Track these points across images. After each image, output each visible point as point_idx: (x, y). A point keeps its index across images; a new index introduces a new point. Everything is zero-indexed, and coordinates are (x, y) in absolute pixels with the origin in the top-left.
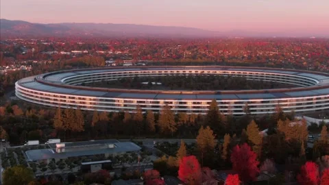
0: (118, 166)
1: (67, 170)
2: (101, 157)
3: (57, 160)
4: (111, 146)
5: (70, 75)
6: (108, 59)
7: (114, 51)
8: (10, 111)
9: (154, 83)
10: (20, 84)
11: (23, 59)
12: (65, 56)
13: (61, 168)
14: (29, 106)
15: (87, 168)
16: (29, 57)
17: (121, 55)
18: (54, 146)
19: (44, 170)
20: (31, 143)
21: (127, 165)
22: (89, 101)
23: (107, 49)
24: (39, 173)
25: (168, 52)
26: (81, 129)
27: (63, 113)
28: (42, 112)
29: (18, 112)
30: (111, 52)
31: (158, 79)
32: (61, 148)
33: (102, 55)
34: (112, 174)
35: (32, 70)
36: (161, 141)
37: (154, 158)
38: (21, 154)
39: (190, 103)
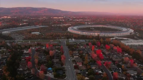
2: (79, 42)
3: (73, 42)
5: (77, 27)
6: (86, 22)
8: (67, 34)
10: (69, 29)
15: (77, 43)
16: (71, 21)
17: (89, 21)
20: (70, 39)
21: (82, 43)
23: (86, 19)
26: (77, 37)
29: (68, 34)
31: (94, 28)
35: (71, 25)
36: (89, 40)
37: (87, 43)
39: (96, 34)
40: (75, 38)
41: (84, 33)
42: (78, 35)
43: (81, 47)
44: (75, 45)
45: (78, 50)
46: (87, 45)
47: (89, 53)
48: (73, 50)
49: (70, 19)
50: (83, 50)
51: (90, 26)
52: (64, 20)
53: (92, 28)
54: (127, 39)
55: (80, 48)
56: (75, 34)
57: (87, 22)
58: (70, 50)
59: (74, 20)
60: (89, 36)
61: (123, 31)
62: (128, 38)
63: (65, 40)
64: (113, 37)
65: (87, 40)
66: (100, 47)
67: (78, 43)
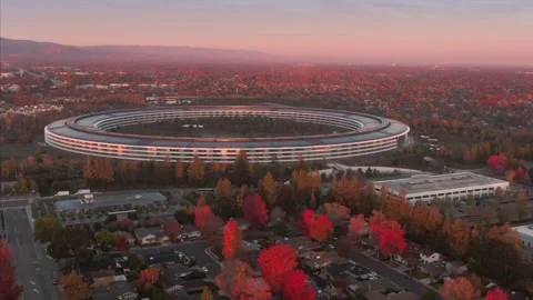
0: (144, 215)
1: (95, 219)
2: (128, 207)
3: (86, 210)
4: (138, 197)
5: (103, 118)
6: (150, 95)
7: (158, 84)
8: (40, 160)
9: (195, 126)
10: (50, 130)
11: (54, 96)
12: (102, 91)
13: (89, 217)
14: (60, 154)
15: (113, 218)
16: (60, 92)
17: (167, 90)
18: (82, 196)
19: (74, 219)
20: (61, 193)
21: (151, 214)
22: (121, 149)
23: (151, 80)
24: (68, 222)
25: (220, 85)
26: (110, 179)
27: (92, 163)
28: (73, 162)
29: (48, 162)
30: (154, 86)
31: (201, 121)
32: (89, 199)
33: (143, 89)
34: (136, 222)
35: (63, 111)
36: (189, 191)
37: (178, 207)
38: (51, 205)
39: (224, 151)
40: (95, 185)
41: (152, 150)
42: (116, 162)
43: (144, 241)
44: (98, 227)
45: (125, 264)
46: (186, 219)
47: (203, 275)
48: (89, 266)
49: (56, 84)
50: (164, 257)
51: (181, 114)
52: (15, 88)
53: (190, 121)
54: (391, 170)
55: (137, 243)
56: (93, 160)
57: (160, 93)
58: (66, 270)
59: (78, 87)
60: (186, 166)
61: (360, 131)
62: (394, 164)
63: (26, 203)
64: (320, 165)
65: (180, 193)
66: (263, 228)
67: (122, 216)
